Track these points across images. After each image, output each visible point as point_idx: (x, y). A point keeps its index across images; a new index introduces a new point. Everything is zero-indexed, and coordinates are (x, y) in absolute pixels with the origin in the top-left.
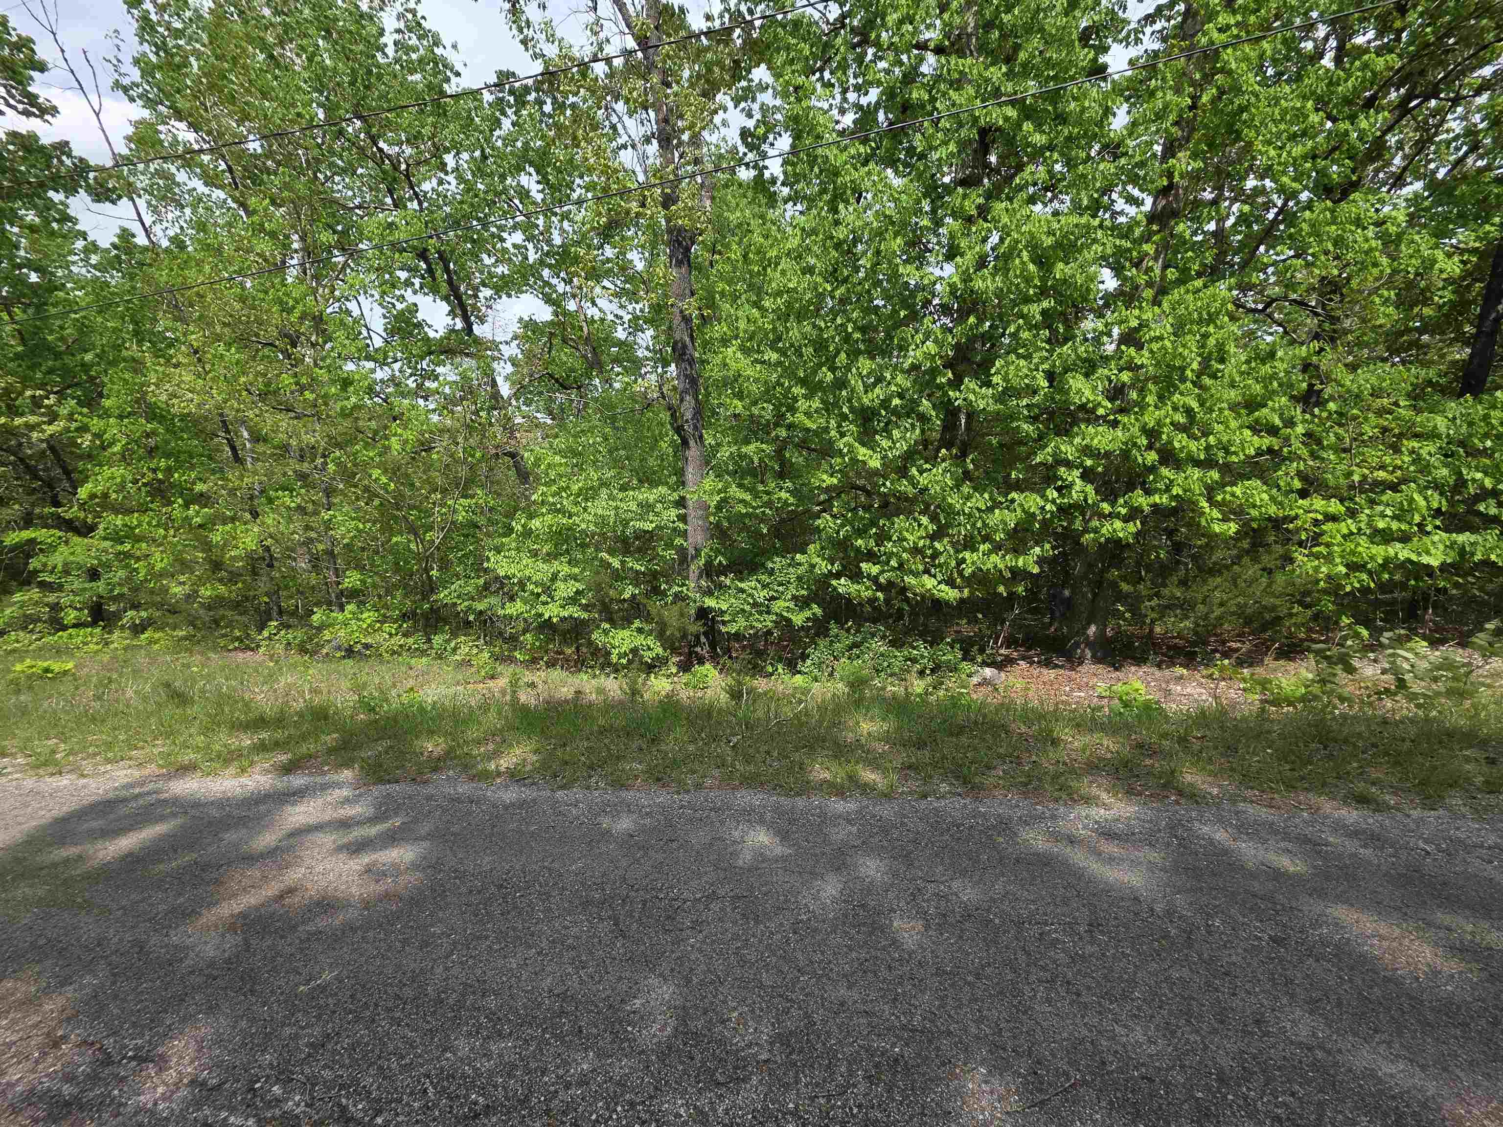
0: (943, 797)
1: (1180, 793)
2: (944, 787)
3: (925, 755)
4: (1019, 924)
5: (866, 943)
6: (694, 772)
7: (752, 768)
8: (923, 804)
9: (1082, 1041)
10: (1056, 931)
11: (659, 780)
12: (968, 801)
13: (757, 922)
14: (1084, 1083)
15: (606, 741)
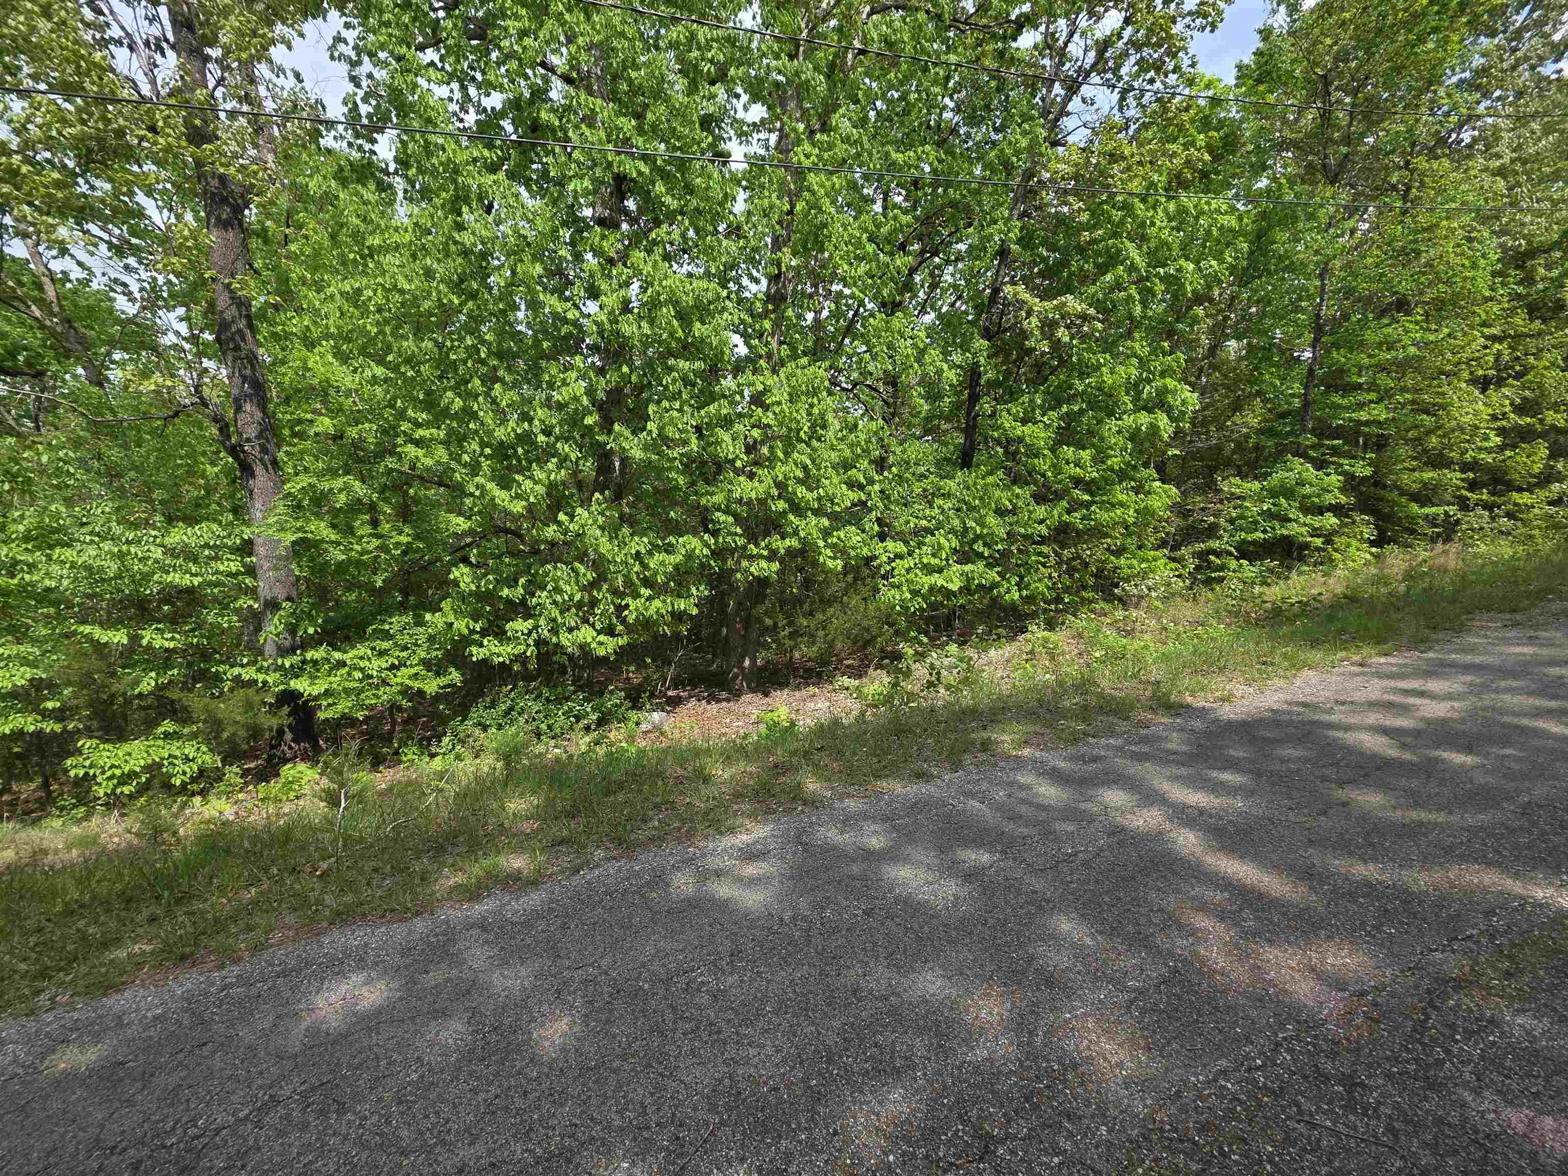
0: (597, 866)
1: (805, 803)
2: (599, 854)
3: (577, 825)
4: (667, 982)
5: (497, 1075)
6: (250, 928)
7: (349, 898)
8: (576, 880)
9: (720, 1081)
10: (701, 974)
11: (183, 958)
12: (622, 863)
13: (342, 1109)
14: (723, 1123)
15: (81, 924)
